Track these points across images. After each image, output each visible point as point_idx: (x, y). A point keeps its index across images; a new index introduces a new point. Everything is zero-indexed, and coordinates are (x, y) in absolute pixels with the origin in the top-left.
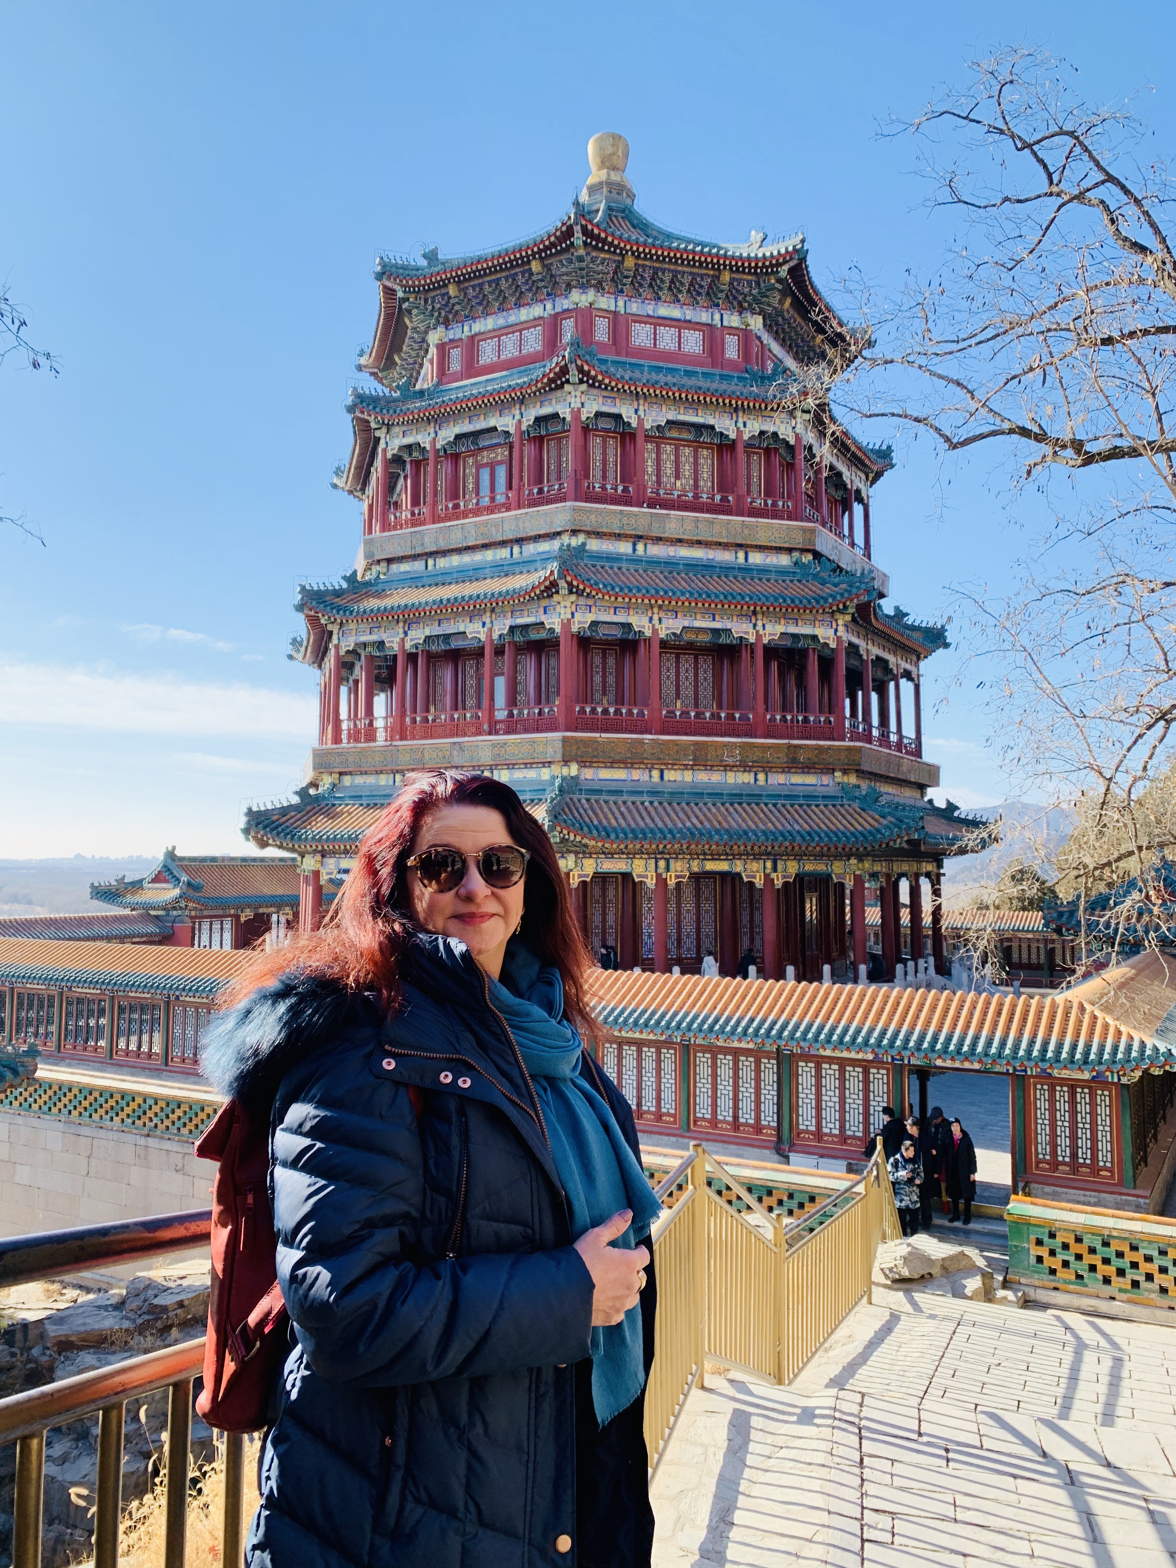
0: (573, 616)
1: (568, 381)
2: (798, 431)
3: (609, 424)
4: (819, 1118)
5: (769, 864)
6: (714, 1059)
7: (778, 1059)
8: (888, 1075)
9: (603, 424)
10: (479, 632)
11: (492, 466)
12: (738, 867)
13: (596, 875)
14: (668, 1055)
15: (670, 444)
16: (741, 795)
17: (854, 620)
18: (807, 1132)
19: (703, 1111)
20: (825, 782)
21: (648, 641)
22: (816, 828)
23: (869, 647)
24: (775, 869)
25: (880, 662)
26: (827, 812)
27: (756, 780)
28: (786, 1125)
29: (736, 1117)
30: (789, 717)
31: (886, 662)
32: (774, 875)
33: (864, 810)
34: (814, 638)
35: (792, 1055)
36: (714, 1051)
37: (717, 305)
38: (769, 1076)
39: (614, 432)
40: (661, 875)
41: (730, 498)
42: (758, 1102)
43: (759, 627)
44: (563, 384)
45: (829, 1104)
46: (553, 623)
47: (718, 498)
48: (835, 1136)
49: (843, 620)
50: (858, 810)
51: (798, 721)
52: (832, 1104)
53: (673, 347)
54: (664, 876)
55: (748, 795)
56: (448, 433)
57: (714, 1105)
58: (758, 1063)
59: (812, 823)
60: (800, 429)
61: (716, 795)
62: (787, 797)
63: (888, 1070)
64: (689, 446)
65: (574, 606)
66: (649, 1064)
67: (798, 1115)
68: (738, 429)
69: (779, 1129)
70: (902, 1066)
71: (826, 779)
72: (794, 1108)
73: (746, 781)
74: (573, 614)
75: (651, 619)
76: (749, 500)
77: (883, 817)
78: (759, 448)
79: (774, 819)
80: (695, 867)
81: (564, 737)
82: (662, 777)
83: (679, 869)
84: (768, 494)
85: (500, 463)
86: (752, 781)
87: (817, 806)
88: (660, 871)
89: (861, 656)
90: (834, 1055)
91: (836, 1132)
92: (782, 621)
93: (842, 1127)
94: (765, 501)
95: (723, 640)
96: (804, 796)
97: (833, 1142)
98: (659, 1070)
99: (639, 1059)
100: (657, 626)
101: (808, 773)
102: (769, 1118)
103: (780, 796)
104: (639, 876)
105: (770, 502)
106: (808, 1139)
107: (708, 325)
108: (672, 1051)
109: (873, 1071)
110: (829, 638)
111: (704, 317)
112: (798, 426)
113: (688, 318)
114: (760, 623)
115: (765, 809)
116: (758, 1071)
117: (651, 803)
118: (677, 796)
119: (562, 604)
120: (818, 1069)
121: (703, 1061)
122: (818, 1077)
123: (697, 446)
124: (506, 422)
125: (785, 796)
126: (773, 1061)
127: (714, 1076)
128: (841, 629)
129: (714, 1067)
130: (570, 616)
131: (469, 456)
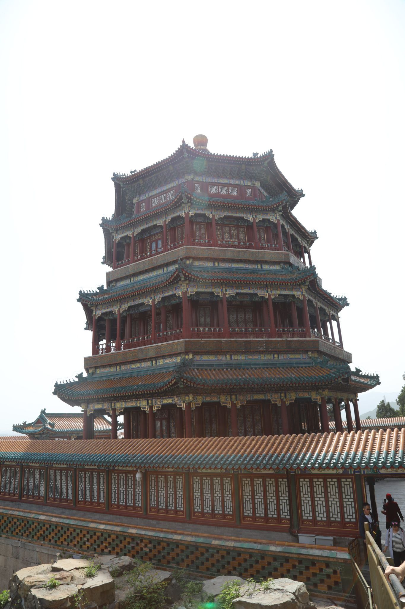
0: (187, 290)
1: (183, 202)
2: (277, 218)
3: (201, 219)
4: (314, 511)
5: (283, 395)
6: (252, 481)
7: (287, 478)
8: (352, 482)
9: (199, 219)
10: (149, 302)
11: (156, 241)
12: (269, 397)
13: (203, 404)
14: (227, 480)
15: (227, 226)
16: (268, 364)
17: (309, 289)
18: (308, 520)
19: (248, 512)
20: (305, 357)
21: (221, 301)
22: (302, 376)
23: (317, 302)
24: (285, 397)
25: (321, 309)
26: (306, 370)
27: (274, 357)
28: (295, 518)
29: (266, 514)
30: (286, 330)
31: (324, 310)
32: (285, 400)
33: (322, 368)
34: (293, 296)
35: (296, 475)
36: (252, 477)
37: (242, 178)
38: (284, 489)
39: (204, 222)
40: (233, 402)
41: (253, 244)
42: (278, 505)
43: (269, 292)
44: (181, 204)
45: (319, 502)
46: (180, 294)
47: (248, 244)
48: (324, 521)
49: (304, 288)
50: (320, 367)
51: (290, 331)
52: (321, 503)
53: (226, 193)
54: (235, 402)
55: (270, 364)
56: (139, 230)
57: (254, 508)
58: (277, 482)
59: (300, 374)
60: (278, 217)
61: (256, 365)
62: (288, 364)
63: (352, 478)
64: (234, 227)
65: (188, 286)
66: (217, 487)
67: (302, 511)
68: (253, 218)
69: (291, 519)
70: (360, 476)
71: (305, 356)
72: (299, 506)
73: (270, 358)
74: (187, 289)
75: (222, 290)
76: (261, 244)
77: (331, 370)
78: (263, 227)
79: (283, 373)
80: (249, 398)
81: (185, 341)
82: (231, 358)
83: (242, 399)
84: (268, 242)
85: (159, 239)
86: (272, 358)
87: (302, 367)
88: (233, 400)
89: (314, 305)
90: (320, 473)
91: (325, 519)
92: (279, 289)
93: (328, 516)
94: (267, 245)
95: (255, 299)
96: (296, 363)
97: (324, 526)
98: (222, 489)
99: (212, 485)
100: (225, 293)
101: (297, 353)
102: (285, 513)
103: (285, 364)
104: (223, 403)
105: (269, 245)
106: (309, 525)
107: (239, 185)
108: (229, 479)
109: (343, 480)
110: (299, 296)
111: (237, 182)
112: (278, 216)
113: (231, 183)
114: (269, 290)
115: (279, 370)
116: (277, 486)
117: (227, 369)
118: (239, 367)
119: (183, 285)
120: (311, 482)
121: (246, 482)
122: (312, 487)
123: (238, 227)
124: (160, 222)
125: (287, 364)
126: (285, 480)
127: (253, 491)
128: (304, 291)
129: (253, 486)
130: (186, 290)
131: (148, 239)
